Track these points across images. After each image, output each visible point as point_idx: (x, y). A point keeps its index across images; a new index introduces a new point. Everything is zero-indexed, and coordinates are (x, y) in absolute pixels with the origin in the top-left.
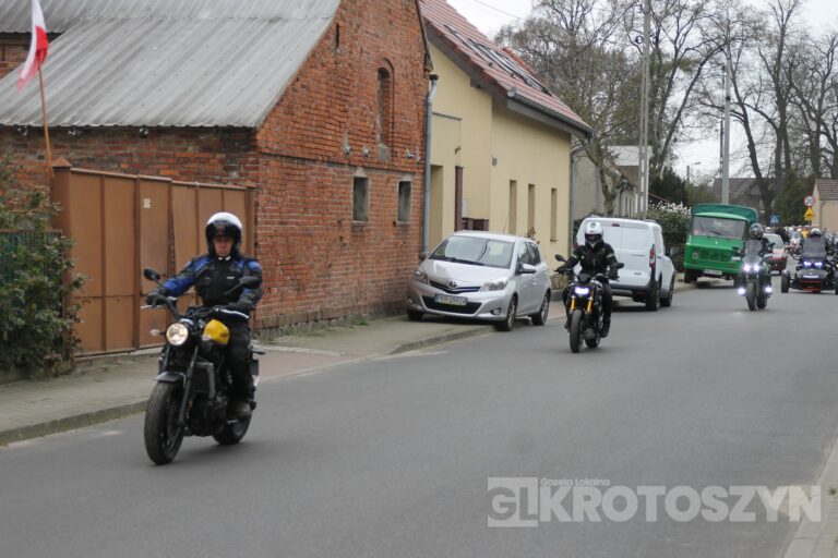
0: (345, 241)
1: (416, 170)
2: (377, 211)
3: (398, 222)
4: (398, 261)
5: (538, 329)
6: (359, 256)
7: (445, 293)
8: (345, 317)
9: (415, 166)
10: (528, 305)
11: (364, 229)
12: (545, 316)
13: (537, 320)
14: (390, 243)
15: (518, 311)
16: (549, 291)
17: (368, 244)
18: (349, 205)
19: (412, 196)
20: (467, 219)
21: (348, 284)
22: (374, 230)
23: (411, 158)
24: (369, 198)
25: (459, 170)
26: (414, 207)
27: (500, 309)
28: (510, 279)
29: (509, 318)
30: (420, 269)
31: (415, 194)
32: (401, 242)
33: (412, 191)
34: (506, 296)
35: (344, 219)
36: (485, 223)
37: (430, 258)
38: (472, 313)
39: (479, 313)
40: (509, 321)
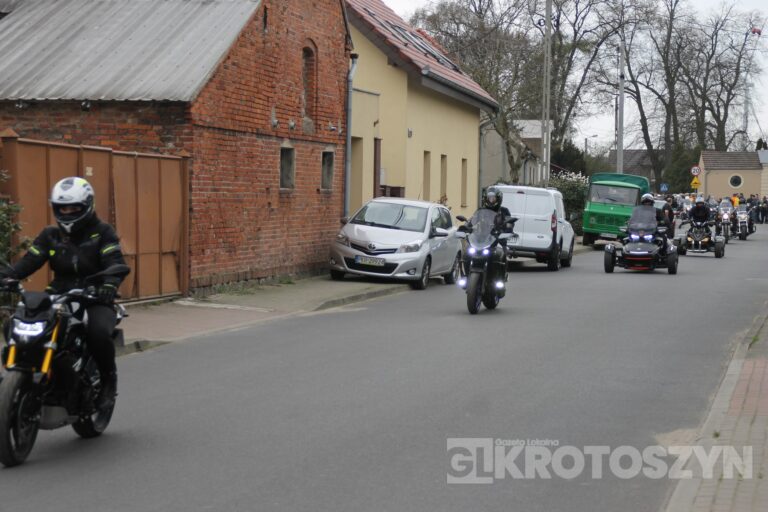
0: (273, 207)
1: (338, 142)
2: (303, 179)
3: (321, 190)
4: (321, 225)
5: (450, 286)
6: (285, 220)
7: (364, 254)
8: (273, 277)
9: (337, 137)
11: (291, 195)
13: (449, 279)
14: (314, 209)
15: (431, 271)
16: (460, 253)
17: (294, 209)
18: (277, 173)
19: (335, 165)
20: (384, 187)
21: (276, 246)
22: (300, 197)
23: (333, 130)
24: (295, 167)
25: (377, 141)
26: (336, 176)
27: (415, 269)
28: (424, 242)
29: (423, 277)
30: (342, 232)
31: (337, 163)
32: (325, 208)
33: (335, 161)
34: (421, 257)
35: (271, 186)
36: (401, 191)
37: (351, 223)
38: (390, 272)
39: (395, 273)
40: (424, 280)
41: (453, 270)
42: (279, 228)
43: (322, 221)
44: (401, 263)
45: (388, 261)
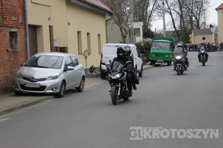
1: (20, 26)
3: (10, 50)
4: (10, 68)
5: (79, 94)
7: (30, 82)
9: (20, 24)
10: (72, 84)
12: (83, 88)
13: (79, 90)
14: (5, 60)
15: (66, 88)
16: (83, 77)
19: (18, 38)
20: (57, 47)
23: (15, 20)
25: (51, 27)
26: (20, 43)
27: (56, 88)
28: (61, 74)
29: (61, 91)
30: (19, 71)
31: (19, 37)
32: (13, 59)
33: (18, 36)
34: (59, 82)
36: (66, 49)
37: (24, 66)
38: (43, 91)
39: (46, 91)
40: (62, 93)
41: (80, 85)
43: (11, 66)
44: (48, 85)
45: (41, 85)
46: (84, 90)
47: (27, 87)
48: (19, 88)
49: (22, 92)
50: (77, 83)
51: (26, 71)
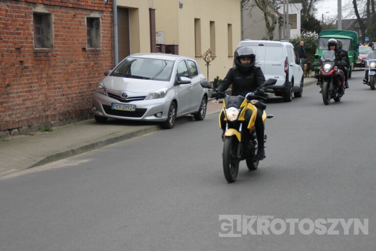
0: (26, 65)
1: (104, 9)
2: (64, 40)
3: (87, 49)
4: (88, 78)
5: (198, 124)
6: (44, 76)
7: (119, 102)
8: (29, 126)
9: (103, 5)
10: (187, 107)
11: (50, 54)
12: (204, 113)
13: (197, 117)
14: (80, 65)
15: (178, 113)
16: (206, 95)
17: (55, 66)
18: (30, 34)
19: (101, 28)
20: (160, 45)
21: (32, 99)
22: (61, 55)
24: (53, 29)
25: (152, 11)
26: (104, 37)
27: (162, 113)
29: (169, 118)
30: (101, 84)
31: (103, 26)
32: (92, 63)
33: (101, 24)
35: (24, 47)
36: (175, 48)
37: (111, 75)
38: (140, 116)
39: (145, 117)
40: (170, 121)
41: (200, 109)
42: (36, 83)
43: (89, 74)
44: (149, 108)
45: (137, 107)
46: (206, 117)
47: (114, 110)
48: (102, 112)
49: (106, 118)
50: (195, 106)
51: (114, 83)
